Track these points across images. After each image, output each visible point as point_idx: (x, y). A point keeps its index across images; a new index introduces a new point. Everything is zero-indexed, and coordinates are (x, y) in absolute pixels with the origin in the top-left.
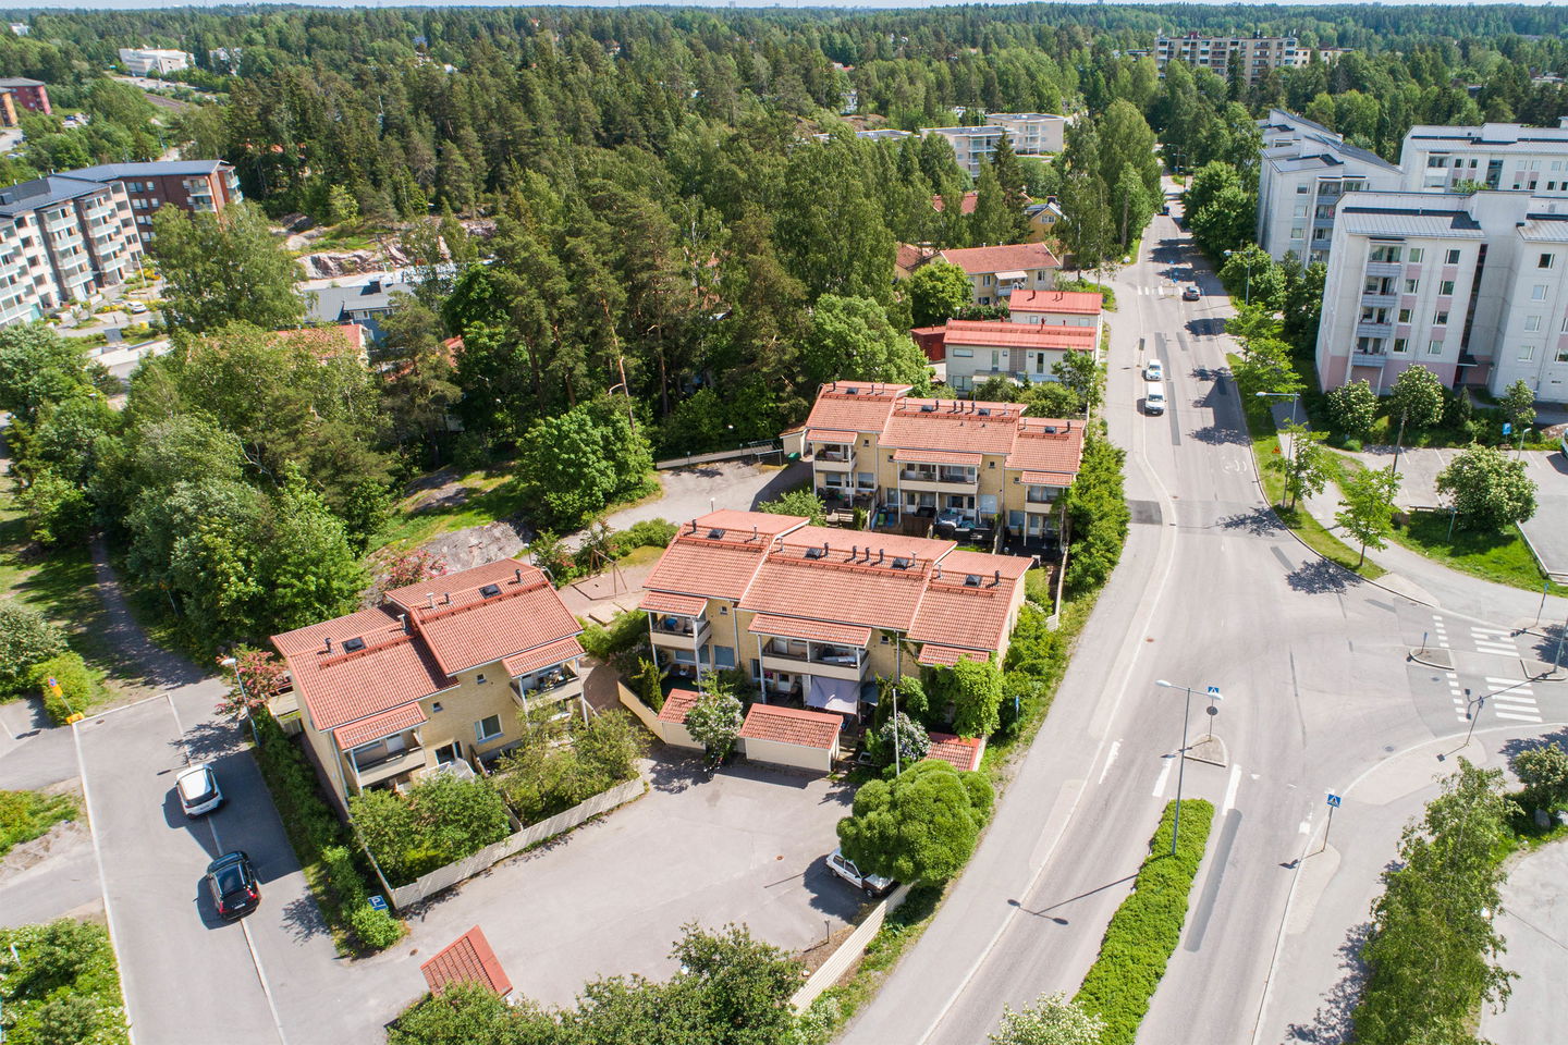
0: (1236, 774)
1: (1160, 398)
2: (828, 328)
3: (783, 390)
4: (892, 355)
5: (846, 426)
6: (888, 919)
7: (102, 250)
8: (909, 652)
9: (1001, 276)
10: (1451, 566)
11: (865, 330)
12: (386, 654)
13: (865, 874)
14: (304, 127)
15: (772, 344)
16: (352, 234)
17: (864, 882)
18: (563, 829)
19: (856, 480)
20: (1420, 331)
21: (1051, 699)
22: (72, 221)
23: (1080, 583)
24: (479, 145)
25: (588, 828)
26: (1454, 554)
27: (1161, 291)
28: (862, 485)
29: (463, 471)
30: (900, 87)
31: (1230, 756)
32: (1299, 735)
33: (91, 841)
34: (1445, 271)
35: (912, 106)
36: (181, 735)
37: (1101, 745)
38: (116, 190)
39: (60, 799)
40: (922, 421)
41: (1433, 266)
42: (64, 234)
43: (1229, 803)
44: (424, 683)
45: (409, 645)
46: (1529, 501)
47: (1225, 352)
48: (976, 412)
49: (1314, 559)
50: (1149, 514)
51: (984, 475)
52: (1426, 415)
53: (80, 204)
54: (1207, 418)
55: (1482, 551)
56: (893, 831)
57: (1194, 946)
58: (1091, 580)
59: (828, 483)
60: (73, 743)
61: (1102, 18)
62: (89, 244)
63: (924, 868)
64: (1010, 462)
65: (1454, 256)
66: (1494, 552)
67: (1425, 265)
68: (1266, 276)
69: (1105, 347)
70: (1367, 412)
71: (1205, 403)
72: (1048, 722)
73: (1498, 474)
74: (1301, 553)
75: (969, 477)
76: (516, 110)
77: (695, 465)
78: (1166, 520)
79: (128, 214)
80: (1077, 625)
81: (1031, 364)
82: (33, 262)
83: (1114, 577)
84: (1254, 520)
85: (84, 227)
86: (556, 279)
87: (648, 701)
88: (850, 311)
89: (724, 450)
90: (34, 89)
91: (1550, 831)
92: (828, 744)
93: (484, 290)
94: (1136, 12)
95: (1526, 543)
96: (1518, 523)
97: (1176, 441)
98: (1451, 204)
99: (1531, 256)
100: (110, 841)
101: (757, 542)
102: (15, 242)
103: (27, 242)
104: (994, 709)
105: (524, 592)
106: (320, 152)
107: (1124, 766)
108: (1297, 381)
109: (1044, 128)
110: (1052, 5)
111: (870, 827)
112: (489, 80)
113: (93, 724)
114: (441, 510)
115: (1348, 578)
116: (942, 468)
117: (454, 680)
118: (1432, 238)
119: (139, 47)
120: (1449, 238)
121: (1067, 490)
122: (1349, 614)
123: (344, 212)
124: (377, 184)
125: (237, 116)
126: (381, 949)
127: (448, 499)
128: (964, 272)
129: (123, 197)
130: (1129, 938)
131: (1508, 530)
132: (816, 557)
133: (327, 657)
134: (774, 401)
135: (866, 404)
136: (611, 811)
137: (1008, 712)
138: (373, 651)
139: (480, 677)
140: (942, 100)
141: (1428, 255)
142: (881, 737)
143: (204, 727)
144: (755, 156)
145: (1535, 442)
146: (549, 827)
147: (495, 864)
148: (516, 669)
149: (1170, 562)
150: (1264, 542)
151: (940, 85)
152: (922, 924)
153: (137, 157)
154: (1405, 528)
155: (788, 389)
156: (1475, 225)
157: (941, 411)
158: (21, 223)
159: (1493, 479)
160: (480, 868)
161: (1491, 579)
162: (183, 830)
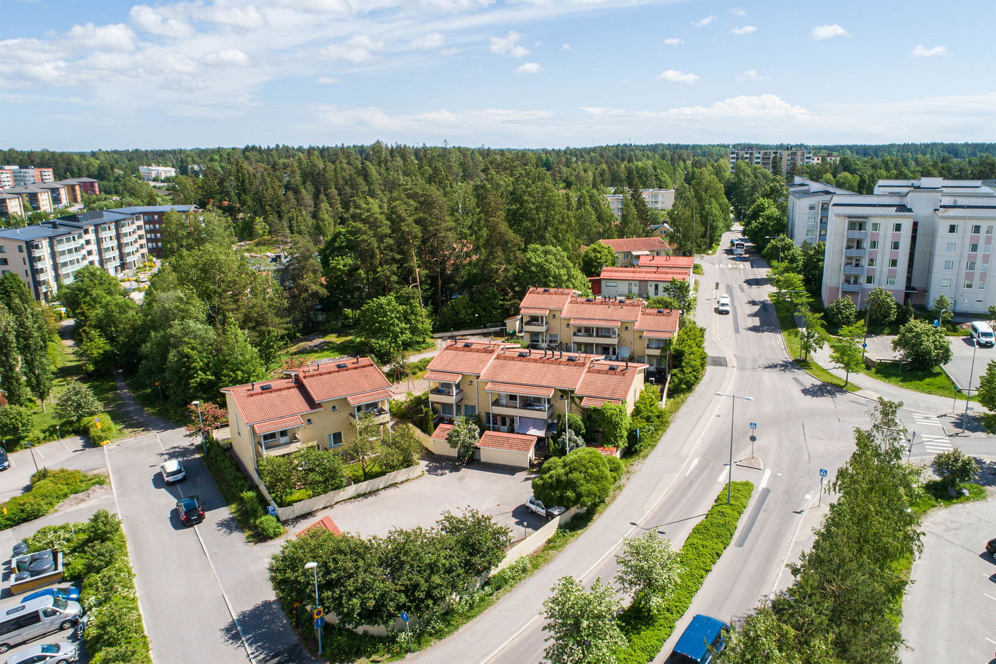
0: (768, 473)
1: (727, 305)
2: (534, 261)
3: (507, 295)
4: (570, 276)
5: (543, 306)
6: (560, 527)
7: (127, 250)
8: (576, 404)
9: (635, 253)
10: (901, 387)
11: (555, 262)
12: (283, 393)
13: (547, 506)
14: (242, 189)
15: (502, 269)
16: (264, 245)
17: (547, 511)
18: (375, 489)
19: (548, 338)
20: (881, 271)
21: (659, 439)
22: (113, 233)
23: (677, 389)
24: (338, 198)
25: (388, 490)
26: (902, 381)
27: (730, 266)
28: (551, 342)
29: (325, 333)
30: (579, 173)
31: (764, 464)
32: (807, 457)
33: (112, 493)
34: (893, 236)
35: (585, 184)
36: (163, 450)
37: (688, 460)
38: (138, 219)
39: (96, 476)
40: (586, 306)
41: (886, 233)
42: (108, 239)
43: (763, 484)
44: (304, 407)
45: (296, 390)
46: (947, 350)
47: (766, 293)
48: (617, 301)
49: (818, 383)
50: (720, 362)
51: (621, 334)
52: (886, 315)
53: (118, 224)
54: (756, 321)
55: (921, 379)
56: (564, 478)
57: (741, 544)
58: (684, 386)
59: (532, 341)
60: (104, 454)
61: (699, 151)
62: (120, 246)
63: (582, 496)
64: (637, 326)
65: (898, 227)
66: (928, 380)
67: (881, 232)
68: (791, 252)
69: (696, 290)
70: (850, 314)
71: (755, 315)
72: (656, 449)
73: (928, 335)
74: (808, 380)
75: (613, 336)
76: (360, 180)
77: (456, 336)
78: (729, 364)
79: (142, 232)
80: (676, 408)
81: (651, 290)
82: (90, 253)
83: (699, 389)
84: (782, 366)
85: (118, 237)
86: (385, 227)
87: (426, 430)
88: (546, 253)
89: (472, 329)
90: (92, 184)
91: (957, 498)
92: (528, 449)
93: (342, 242)
94: (719, 148)
95: (948, 376)
96: (942, 365)
97: (737, 331)
98: (896, 201)
99: (943, 226)
100: (123, 493)
101: (491, 348)
102: (82, 241)
103: (88, 242)
104: (625, 434)
105: (360, 367)
106: (250, 202)
107: (701, 469)
108: (808, 297)
109: (662, 196)
110: (669, 145)
111: (551, 477)
112: (345, 166)
113: (114, 446)
114: (312, 351)
115: (838, 391)
116: (598, 329)
117: (319, 405)
118: (884, 216)
119: (149, 165)
120: (894, 217)
121: (670, 340)
122: (838, 407)
123: (261, 232)
124: (280, 217)
125: (206, 183)
126: (271, 538)
127: (315, 346)
128: (613, 250)
129: (141, 223)
130: (701, 537)
131: (936, 369)
132: (524, 356)
133: (252, 392)
134: (502, 300)
135: (555, 296)
136: (402, 482)
137: (633, 438)
138: (277, 390)
139: (334, 407)
140: (603, 182)
141: (882, 227)
142: (559, 445)
143: (175, 448)
144: (497, 177)
145: (954, 332)
146: (368, 485)
147: (337, 503)
148: (354, 402)
149: (731, 383)
150: (788, 375)
151: (602, 175)
152: (580, 531)
153: (149, 204)
154: (873, 370)
155: (510, 294)
156: (910, 210)
157: (597, 301)
158: (86, 232)
159: (924, 338)
160: (328, 505)
161: (926, 393)
162: (163, 490)
